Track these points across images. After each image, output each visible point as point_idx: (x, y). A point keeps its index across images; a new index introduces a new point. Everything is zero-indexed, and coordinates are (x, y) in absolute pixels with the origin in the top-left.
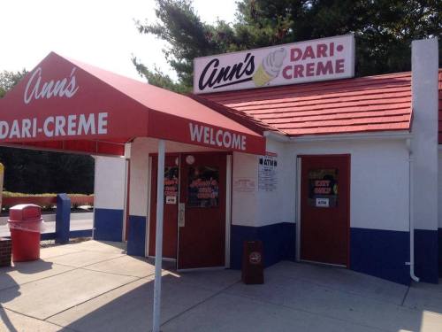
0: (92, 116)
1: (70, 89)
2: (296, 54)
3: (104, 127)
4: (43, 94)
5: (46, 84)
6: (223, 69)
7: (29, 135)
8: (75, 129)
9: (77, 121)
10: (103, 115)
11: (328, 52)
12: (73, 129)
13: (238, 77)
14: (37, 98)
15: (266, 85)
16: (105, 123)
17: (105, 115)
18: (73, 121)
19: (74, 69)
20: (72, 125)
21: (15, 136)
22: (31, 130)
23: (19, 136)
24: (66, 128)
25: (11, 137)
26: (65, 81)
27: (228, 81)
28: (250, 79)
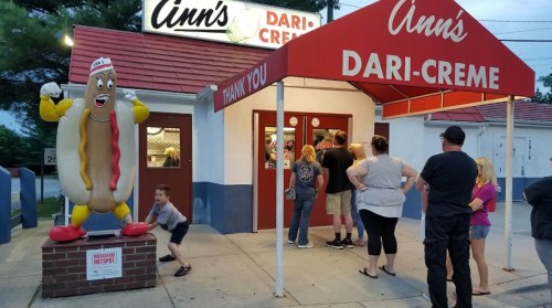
0: (483, 69)
1: (456, 32)
2: (272, 19)
3: (495, 82)
4: (419, 28)
5: (423, 18)
6: (187, 10)
7: (398, 77)
8: (464, 79)
9: (466, 71)
10: (494, 70)
11: (301, 25)
12: (461, 79)
13: (207, 25)
14: (409, 30)
15: (242, 42)
16: (497, 78)
17: (497, 70)
18: (462, 70)
19: (461, 12)
20: (459, 74)
21: (373, 76)
22: (402, 71)
23: (381, 76)
24: (452, 76)
25: (366, 75)
26: (449, 22)
27: (194, 27)
28: (224, 31)
